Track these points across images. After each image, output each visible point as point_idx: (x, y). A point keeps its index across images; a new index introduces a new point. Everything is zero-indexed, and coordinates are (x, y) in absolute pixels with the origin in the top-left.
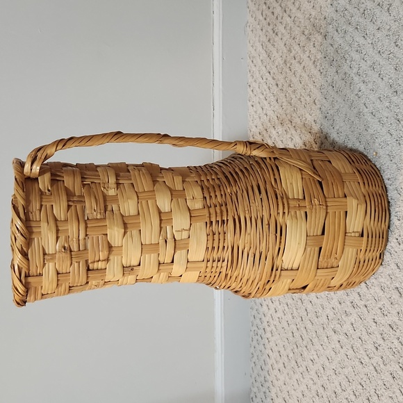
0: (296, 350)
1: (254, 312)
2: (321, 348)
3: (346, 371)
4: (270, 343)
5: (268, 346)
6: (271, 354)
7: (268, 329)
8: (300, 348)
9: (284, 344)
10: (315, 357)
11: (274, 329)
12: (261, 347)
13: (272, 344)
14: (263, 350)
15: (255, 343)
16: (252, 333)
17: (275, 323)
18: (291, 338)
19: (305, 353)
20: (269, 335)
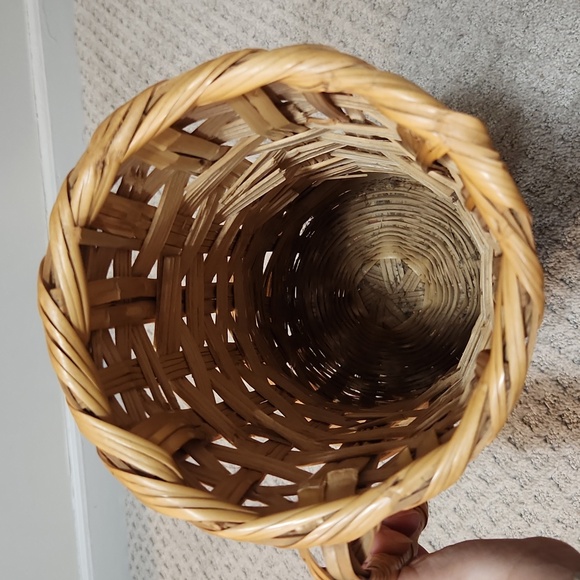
0: (203, 558)
1: (133, 519)
2: (239, 548)
3: (276, 569)
4: (163, 556)
5: (159, 562)
6: (164, 571)
7: (157, 538)
8: (208, 555)
9: (184, 553)
10: (232, 561)
11: (167, 536)
12: (149, 564)
13: (166, 557)
14: (152, 568)
15: (137, 560)
16: (132, 548)
17: (168, 527)
18: (194, 544)
19: (217, 560)
20: (159, 545)
